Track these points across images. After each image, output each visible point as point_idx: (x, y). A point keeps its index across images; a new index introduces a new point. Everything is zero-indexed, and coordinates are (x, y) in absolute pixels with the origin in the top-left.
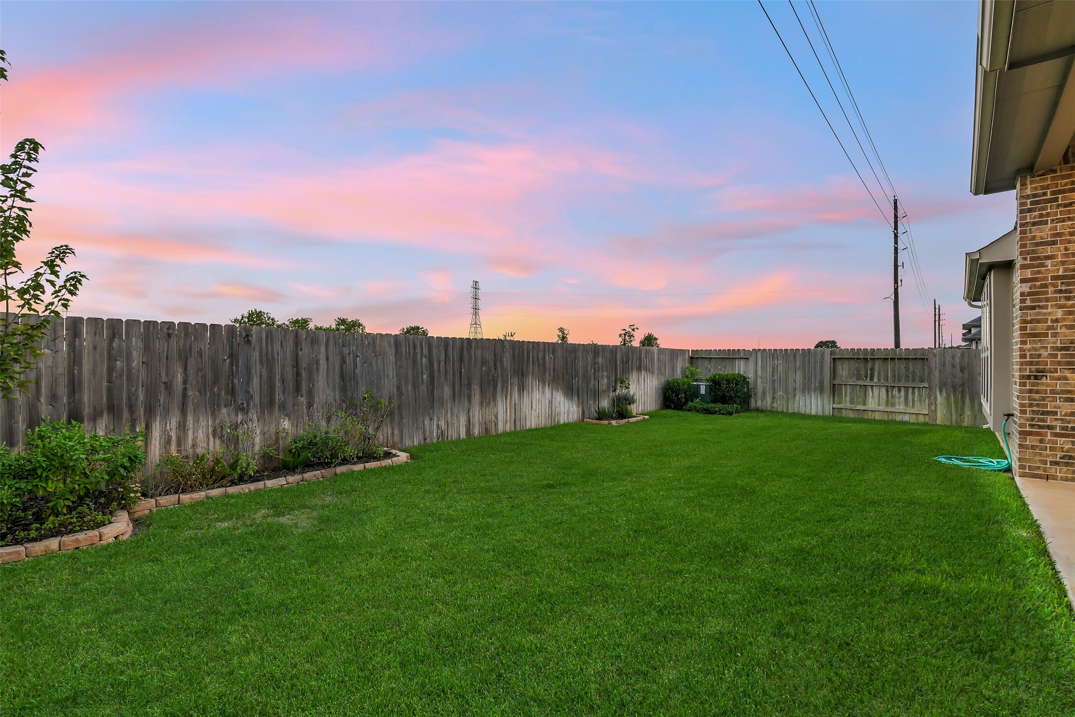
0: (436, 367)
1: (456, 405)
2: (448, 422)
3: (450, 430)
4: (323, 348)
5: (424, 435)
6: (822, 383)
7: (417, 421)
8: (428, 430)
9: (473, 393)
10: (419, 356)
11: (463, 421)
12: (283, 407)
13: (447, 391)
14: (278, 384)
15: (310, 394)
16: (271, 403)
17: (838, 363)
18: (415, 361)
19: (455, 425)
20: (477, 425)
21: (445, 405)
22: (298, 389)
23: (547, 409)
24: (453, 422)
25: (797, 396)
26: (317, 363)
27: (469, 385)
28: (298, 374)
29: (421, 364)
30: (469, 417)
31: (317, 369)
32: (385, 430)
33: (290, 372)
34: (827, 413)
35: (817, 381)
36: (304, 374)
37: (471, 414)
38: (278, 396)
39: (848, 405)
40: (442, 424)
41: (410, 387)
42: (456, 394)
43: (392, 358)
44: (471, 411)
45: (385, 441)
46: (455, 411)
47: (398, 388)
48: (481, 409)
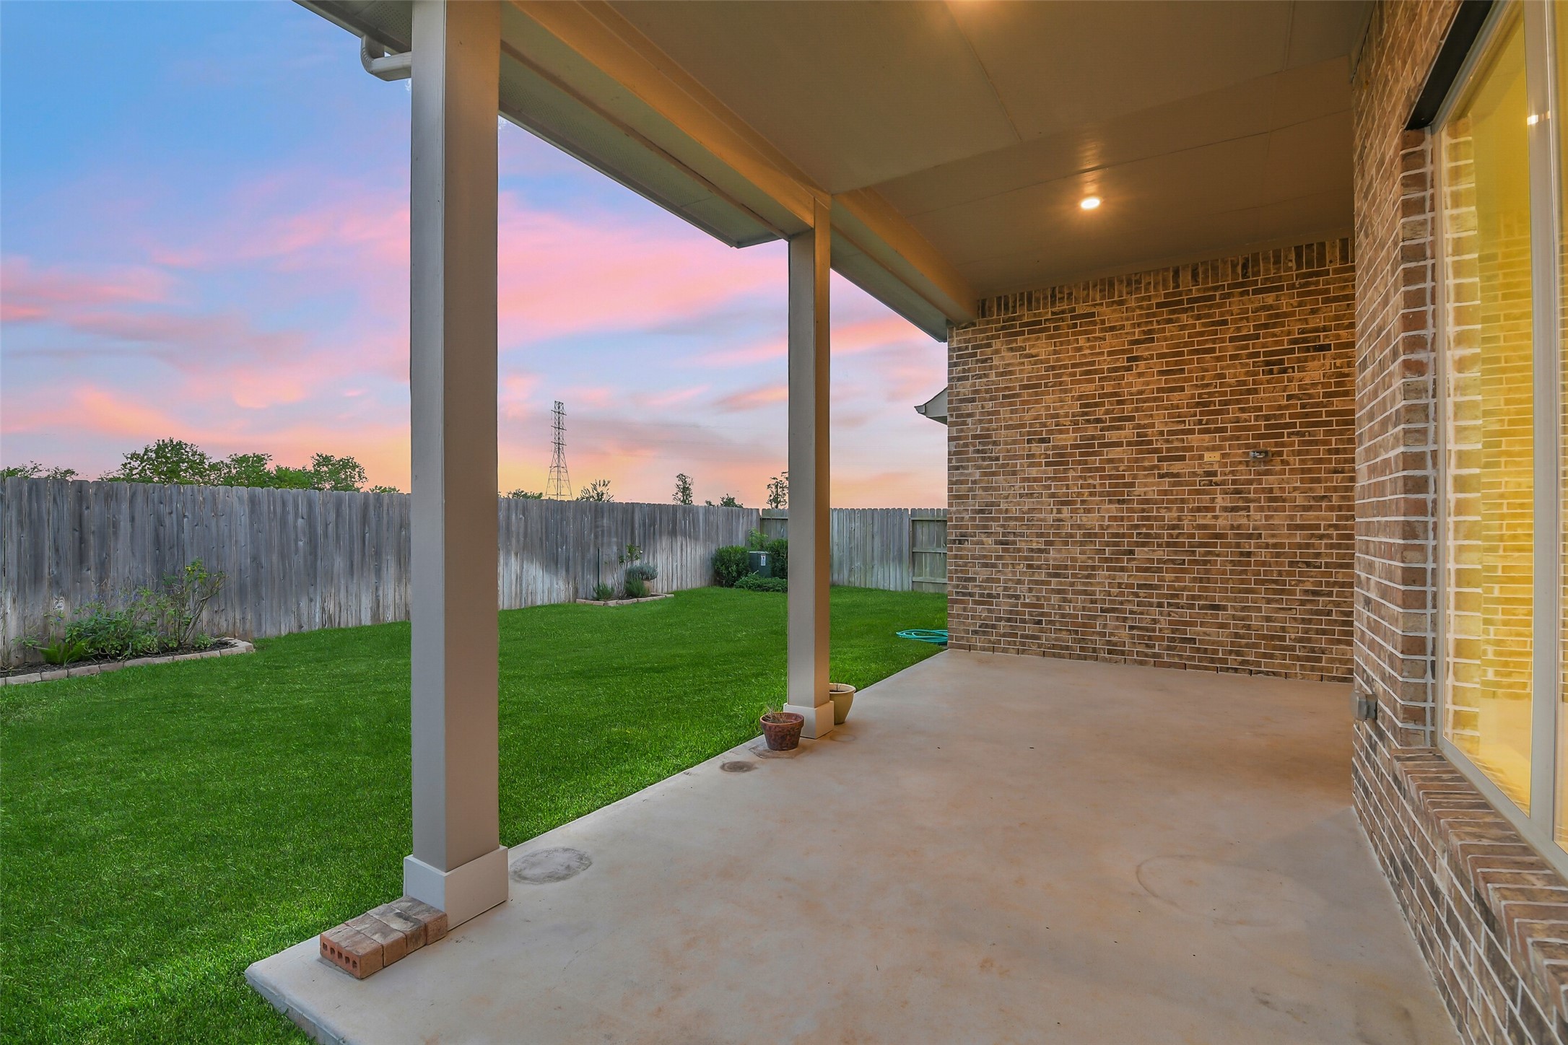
0: (320, 530)
1: (355, 581)
2: (340, 604)
3: (344, 614)
4: (125, 506)
5: (299, 621)
6: (900, 551)
7: (285, 602)
8: (306, 614)
9: (384, 565)
10: (291, 517)
11: (366, 602)
12: (56, 583)
13: (339, 563)
14: (48, 552)
15: (103, 568)
16: (37, 578)
17: (918, 526)
18: (283, 523)
19: (353, 608)
20: (392, 608)
21: (336, 581)
22: (81, 559)
23: (514, 587)
24: (350, 603)
25: (876, 567)
26: (115, 525)
27: (378, 554)
28: (82, 540)
29: (295, 527)
30: (377, 597)
31: (115, 533)
32: (231, 615)
33: (68, 538)
34: (906, 588)
35: (896, 548)
36: (92, 541)
37: (381, 593)
38: (48, 569)
39: (929, 578)
40: (331, 606)
41: (275, 558)
42: (355, 567)
43: (245, 520)
44: (381, 588)
45: (231, 627)
46: (353, 588)
47: (255, 559)
48: (398, 586)
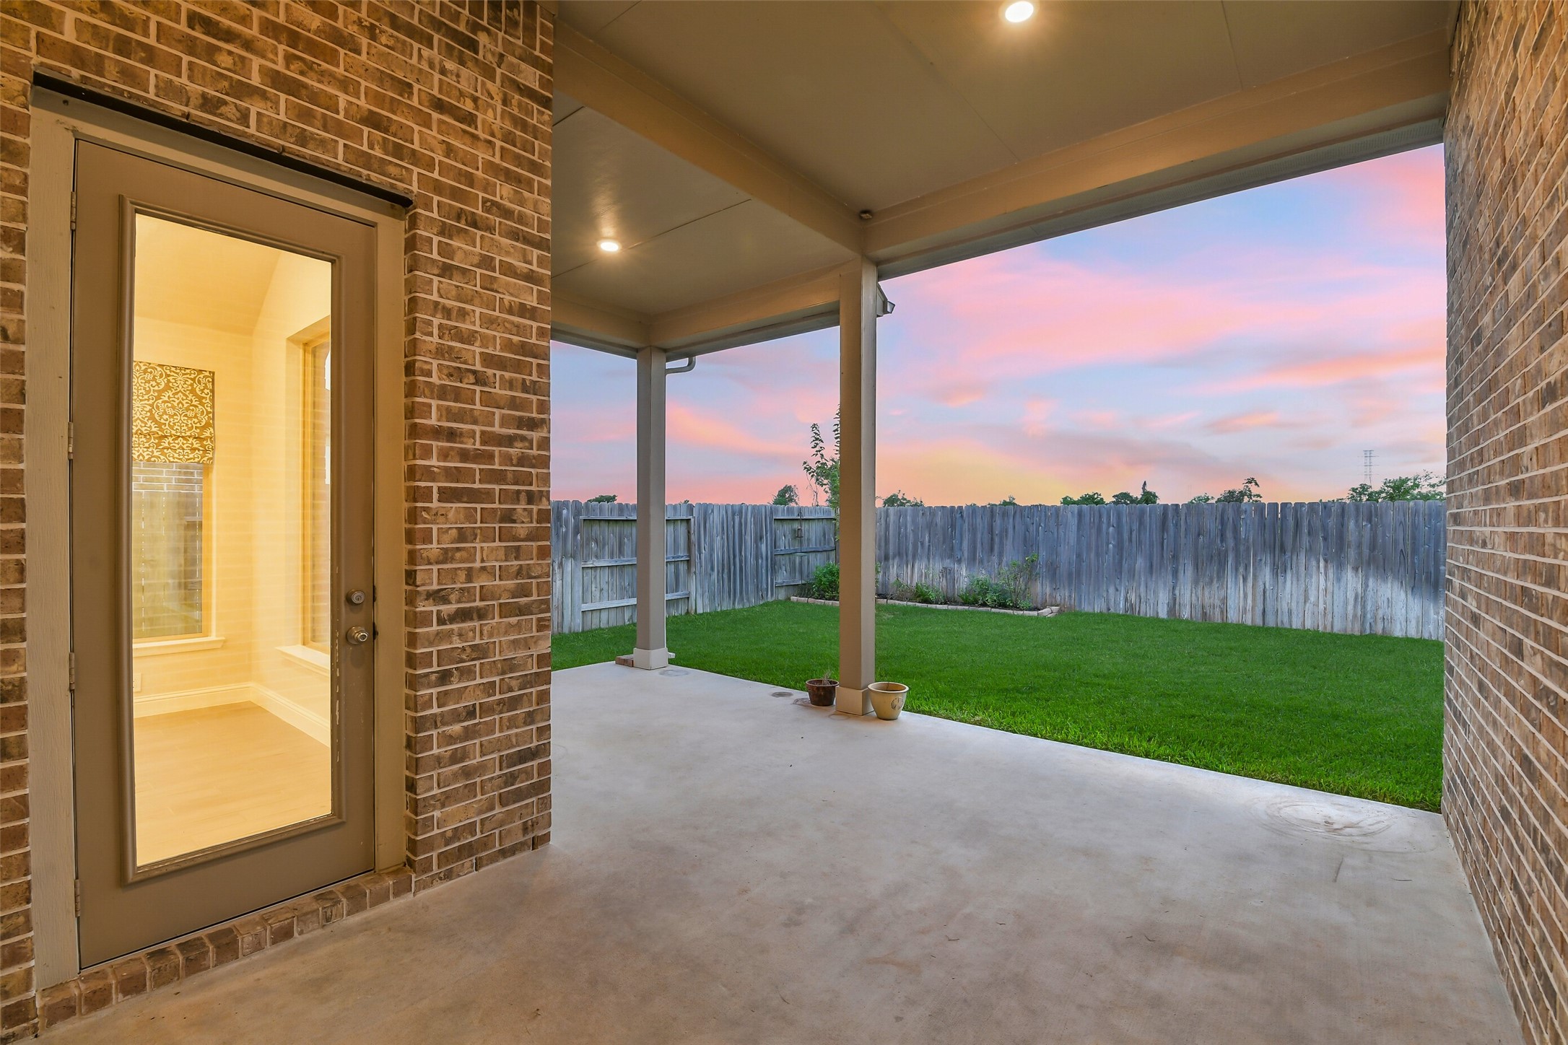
0: (1126, 536)
1: (1154, 579)
2: (1140, 596)
3: (1143, 606)
4: (1011, 520)
5: (1108, 605)
7: (1099, 589)
8: (1113, 600)
9: (1181, 568)
10: (1104, 526)
11: (1163, 598)
12: (981, 562)
13: (1140, 563)
14: (979, 545)
15: (1001, 555)
16: (974, 559)
18: (1099, 530)
19: (1152, 601)
20: (1188, 607)
21: (1137, 577)
22: (992, 549)
24: (1148, 597)
26: (1007, 532)
27: (1175, 557)
28: (992, 539)
29: (1108, 533)
30: (1174, 594)
31: (1006, 535)
32: (1063, 592)
33: (987, 537)
36: (997, 540)
37: (1177, 592)
38: (979, 554)
40: (1133, 598)
41: (1093, 555)
42: (1154, 567)
43: (1074, 528)
44: (1178, 588)
45: (1063, 601)
46: (1152, 585)
47: (1079, 556)
48: (1195, 589)
